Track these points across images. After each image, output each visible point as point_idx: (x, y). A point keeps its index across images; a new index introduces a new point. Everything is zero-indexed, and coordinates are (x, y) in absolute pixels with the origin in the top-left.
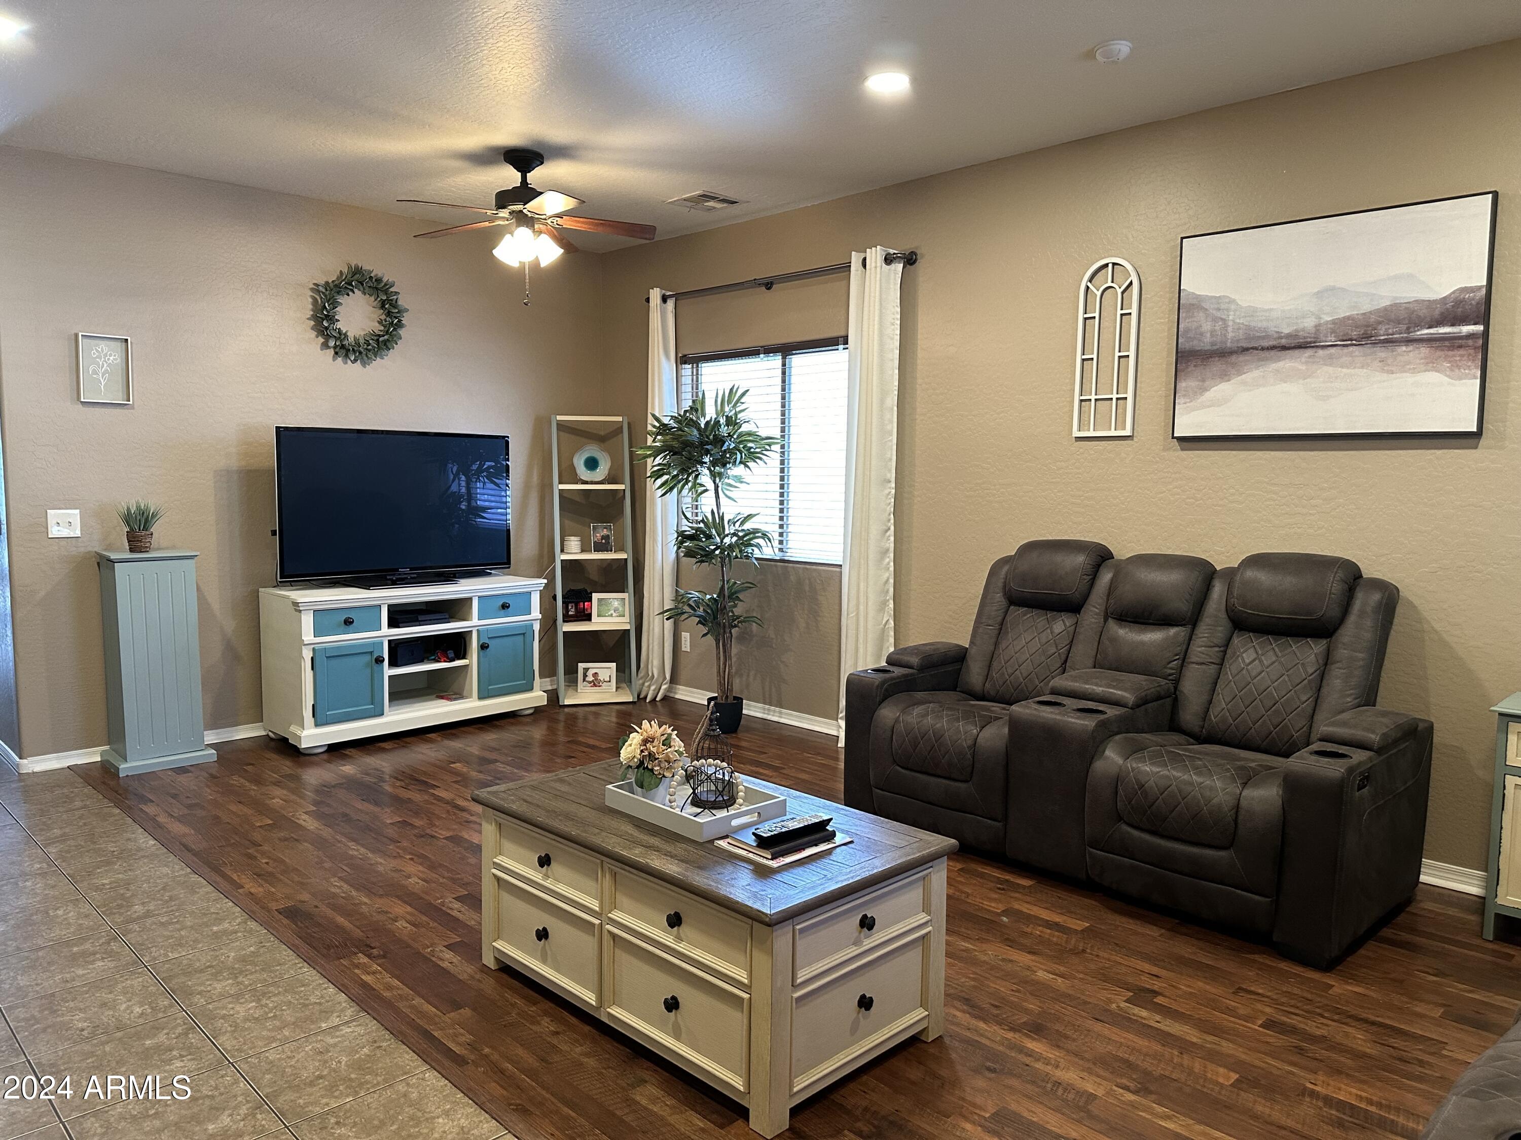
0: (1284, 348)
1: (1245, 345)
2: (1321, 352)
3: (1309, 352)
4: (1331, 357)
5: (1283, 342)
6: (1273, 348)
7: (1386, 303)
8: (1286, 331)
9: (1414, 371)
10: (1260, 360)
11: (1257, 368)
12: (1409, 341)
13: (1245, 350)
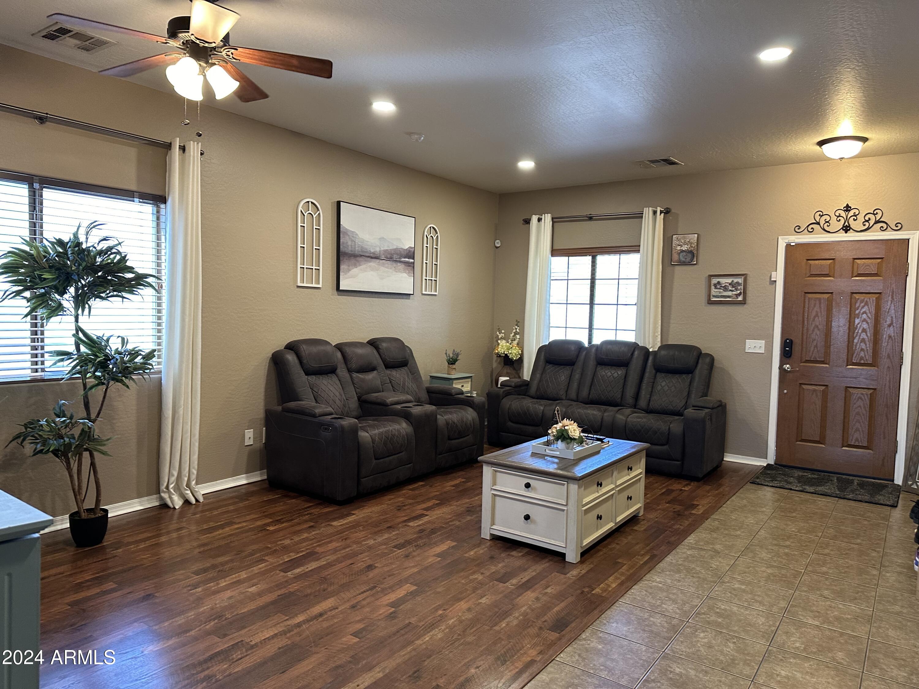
0: (372, 258)
1: (362, 254)
2: (381, 261)
3: (378, 261)
4: (383, 264)
5: (372, 255)
6: (368, 257)
7: (395, 247)
8: (372, 251)
9: (401, 272)
10: (366, 261)
11: (365, 264)
12: (401, 262)
13: (361, 256)
